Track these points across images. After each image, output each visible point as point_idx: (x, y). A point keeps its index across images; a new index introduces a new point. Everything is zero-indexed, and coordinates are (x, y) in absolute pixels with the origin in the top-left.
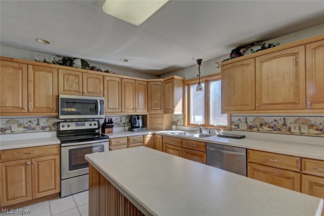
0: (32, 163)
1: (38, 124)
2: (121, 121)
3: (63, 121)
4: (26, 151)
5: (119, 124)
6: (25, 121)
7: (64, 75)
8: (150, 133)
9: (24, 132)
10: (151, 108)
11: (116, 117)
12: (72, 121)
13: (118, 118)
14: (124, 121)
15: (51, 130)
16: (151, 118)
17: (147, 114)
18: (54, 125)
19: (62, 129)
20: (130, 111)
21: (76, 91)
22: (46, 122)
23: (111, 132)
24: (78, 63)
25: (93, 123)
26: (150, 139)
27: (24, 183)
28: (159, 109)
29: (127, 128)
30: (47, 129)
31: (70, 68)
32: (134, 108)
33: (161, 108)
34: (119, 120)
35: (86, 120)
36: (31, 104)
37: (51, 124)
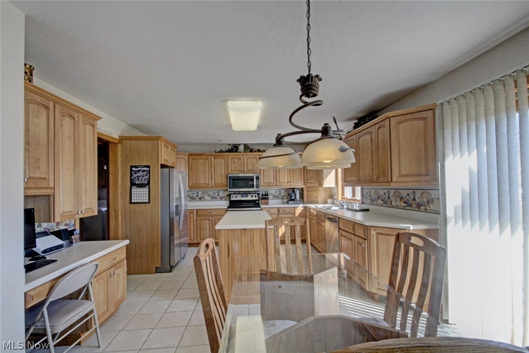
0: (212, 219)
1: (218, 195)
2: (280, 194)
3: (233, 193)
4: (209, 211)
5: (278, 197)
6: (211, 193)
7: (231, 159)
8: (301, 205)
9: (211, 200)
10: (307, 181)
11: (275, 191)
12: (239, 193)
13: (277, 191)
14: (282, 194)
15: (226, 200)
16: (307, 191)
17: (303, 187)
18: (228, 196)
19: (232, 199)
20: (285, 184)
21: (239, 171)
22: (223, 193)
23: (267, 204)
24: (241, 148)
25: (254, 195)
26: (301, 212)
27: (208, 231)
28: (314, 181)
29: (285, 201)
30: (224, 199)
31: (237, 153)
32: (289, 181)
33: (316, 181)
34: (278, 193)
35: (249, 193)
36: (213, 181)
37: (226, 195)
